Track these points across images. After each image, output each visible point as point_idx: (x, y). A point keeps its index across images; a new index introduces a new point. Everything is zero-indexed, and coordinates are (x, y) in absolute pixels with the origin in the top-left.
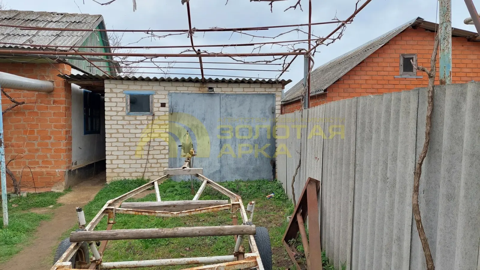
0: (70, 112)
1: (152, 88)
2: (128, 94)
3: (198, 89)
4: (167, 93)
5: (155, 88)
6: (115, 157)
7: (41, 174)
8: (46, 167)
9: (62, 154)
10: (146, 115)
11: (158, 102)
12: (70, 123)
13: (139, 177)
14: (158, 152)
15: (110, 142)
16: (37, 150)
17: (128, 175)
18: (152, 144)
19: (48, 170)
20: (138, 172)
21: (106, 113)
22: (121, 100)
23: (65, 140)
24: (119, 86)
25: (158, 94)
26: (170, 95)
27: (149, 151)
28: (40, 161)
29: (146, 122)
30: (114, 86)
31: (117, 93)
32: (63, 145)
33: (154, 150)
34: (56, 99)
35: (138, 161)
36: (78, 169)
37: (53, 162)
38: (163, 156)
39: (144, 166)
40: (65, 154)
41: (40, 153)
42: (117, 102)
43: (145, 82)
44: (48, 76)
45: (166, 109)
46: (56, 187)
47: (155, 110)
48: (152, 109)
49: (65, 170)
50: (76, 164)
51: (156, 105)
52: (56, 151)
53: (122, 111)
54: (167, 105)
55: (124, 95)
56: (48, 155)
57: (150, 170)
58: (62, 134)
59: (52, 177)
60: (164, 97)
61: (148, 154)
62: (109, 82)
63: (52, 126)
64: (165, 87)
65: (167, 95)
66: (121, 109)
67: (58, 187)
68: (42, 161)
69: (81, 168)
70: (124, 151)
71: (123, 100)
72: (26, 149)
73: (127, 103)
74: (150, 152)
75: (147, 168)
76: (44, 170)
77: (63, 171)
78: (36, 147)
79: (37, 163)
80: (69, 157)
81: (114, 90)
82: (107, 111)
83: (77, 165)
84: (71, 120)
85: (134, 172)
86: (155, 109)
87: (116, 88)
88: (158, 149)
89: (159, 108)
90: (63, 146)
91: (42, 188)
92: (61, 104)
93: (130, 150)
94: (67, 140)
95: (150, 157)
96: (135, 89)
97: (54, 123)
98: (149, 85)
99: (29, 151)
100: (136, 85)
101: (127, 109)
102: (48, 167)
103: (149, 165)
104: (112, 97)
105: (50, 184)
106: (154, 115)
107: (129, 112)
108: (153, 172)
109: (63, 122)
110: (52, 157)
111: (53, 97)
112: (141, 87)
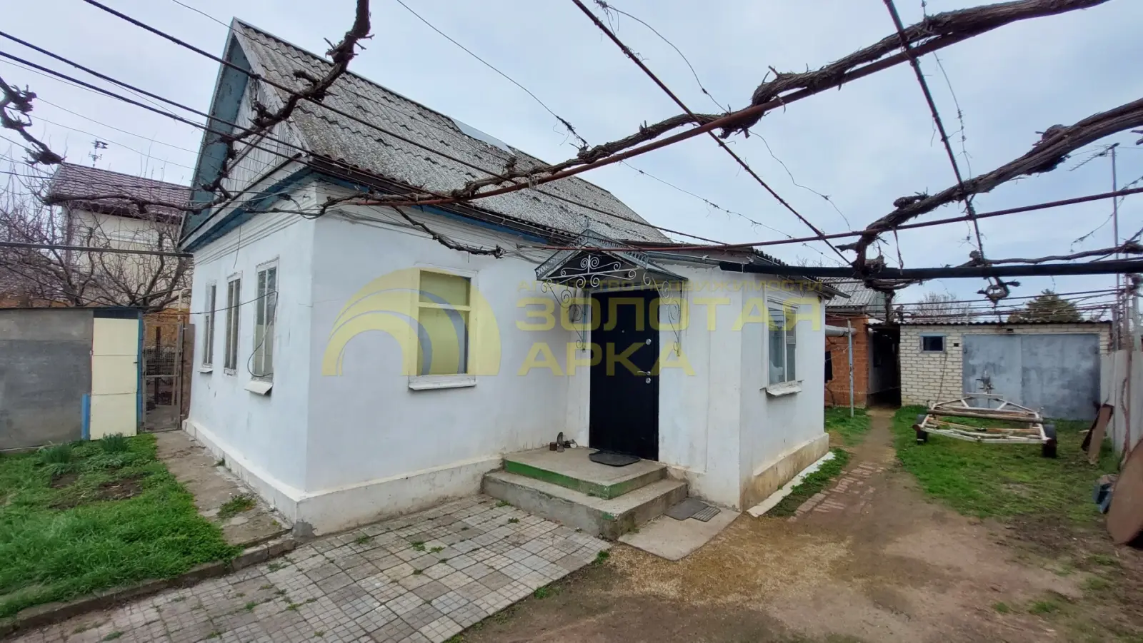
0: (868, 350)
1: (946, 331)
2: (922, 336)
3: (994, 331)
4: (960, 334)
5: (948, 331)
9: (864, 381)
10: (939, 353)
11: (951, 343)
14: (951, 385)
15: (905, 374)
18: (945, 378)
20: (932, 400)
21: (901, 351)
22: (915, 341)
23: (865, 371)
25: (951, 336)
26: (964, 336)
29: (939, 359)
30: (909, 330)
31: (911, 336)
34: (857, 340)
35: (931, 391)
38: (957, 389)
39: (937, 395)
42: (911, 343)
43: (938, 326)
44: (853, 325)
45: (960, 348)
46: (858, 405)
47: (948, 350)
48: (945, 348)
49: (866, 395)
51: (948, 345)
53: (917, 349)
54: (960, 345)
55: (918, 337)
60: (957, 338)
61: (941, 386)
62: (904, 327)
64: (958, 329)
65: (960, 336)
66: (915, 348)
67: (861, 405)
69: (873, 394)
70: (918, 382)
71: (917, 341)
73: (920, 343)
75: (940, 397)
77: (864, 395)
80: (867, 384)
81: (909, 333)
82: (902, 349)
85: (927, 400)
86: (948, 348)
87: (911, 332)
89: (952, 347)
90: (865, 375)
92: (864, 344)
93: (923, 382)
95: (943, 388)
96: (929, 332)
97: (857, 358)
98: (943, 329)
100: (930, 329)
101: (921, 348)
103: (941, 395)
104: (907, 339)
106: (946, 353)
107: (923, 351)
108: (946, 402)
109: (863, 357)
112: (934, 331)
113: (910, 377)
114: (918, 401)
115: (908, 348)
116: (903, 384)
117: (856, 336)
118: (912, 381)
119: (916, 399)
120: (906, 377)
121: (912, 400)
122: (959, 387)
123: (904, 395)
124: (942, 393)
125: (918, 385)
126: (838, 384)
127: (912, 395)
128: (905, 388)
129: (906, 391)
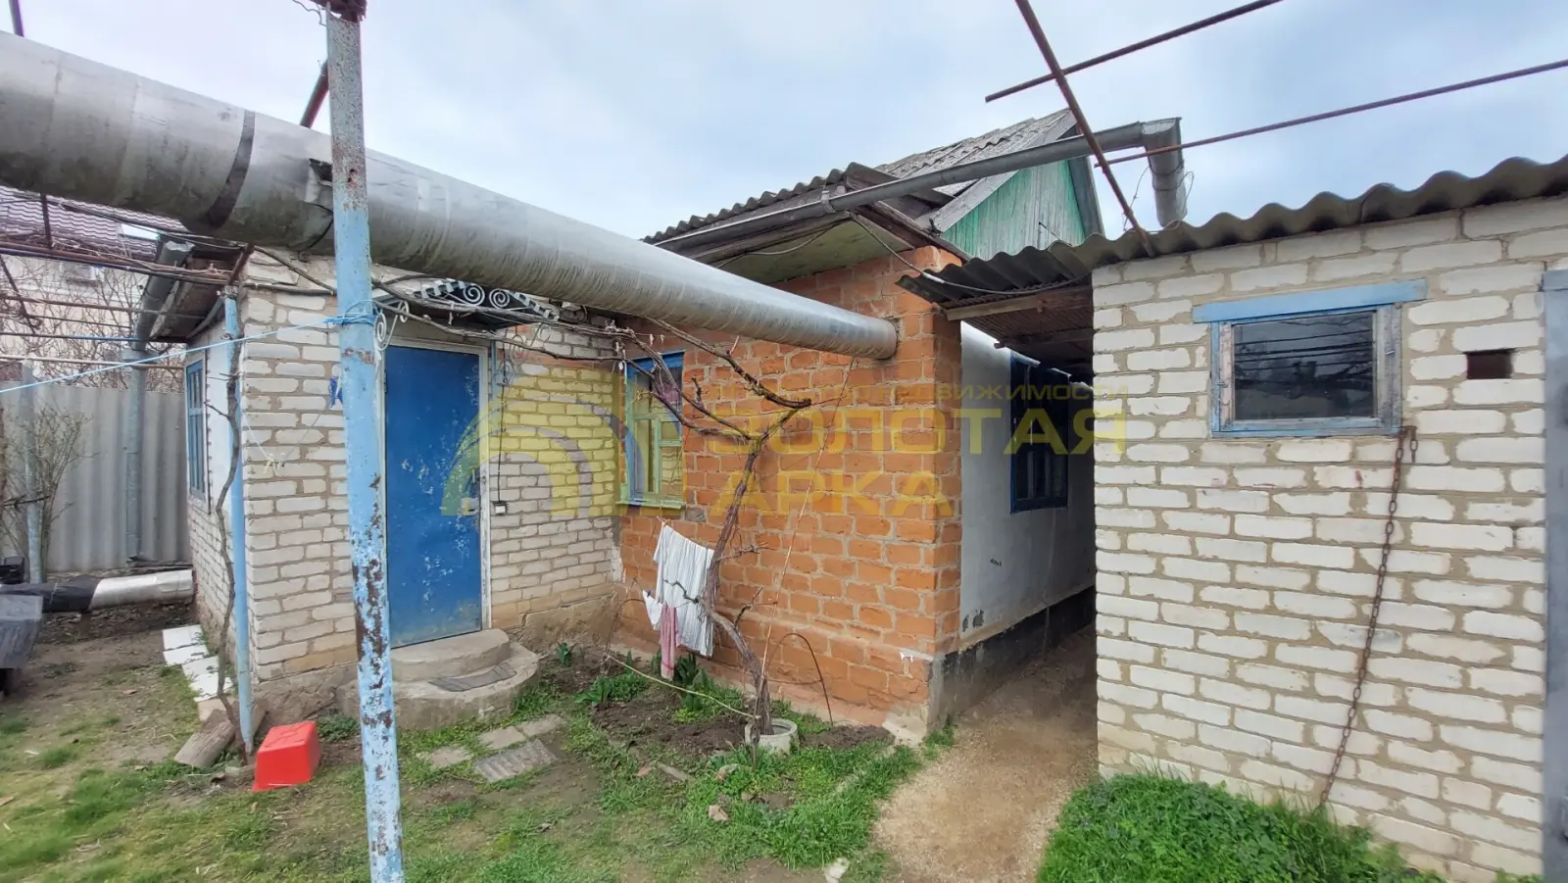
1: (1397, 263)
2: (1225, 322)
5: (1421, 260)
6: (1146, 654)
7: (854, 653)
8: (872, 631)
9: (921, 592)
10: (1343, 434)
11: (1446, 347)
13: (1288, 796)
14: (1448, 676)
15: (1119, 573)
16: (848, 568)
17: (1218, 761)
18: (1388, 615)
19: (878, 644)
20: (1287, 765)
22: (1181, 357)
23: (934, 542)
24: (1168, 288)
25: (1443, 296)
26: (1556, 287)
27: (1365, 655)
29: (1346, 478)
31: (1155, 326)
32: (924, 560)
33: (1408, 653)
34: (904, 383)
35: (1285, 704)
36: (987, 643)
37: (894, 619)
38: (1489, 711)
39: (1328, 737)
40: (930, 593)
41: (854, 580)
42: (1155, 373)
43: (1344, 235)
44: (880, 304)
45: (1520, 389)
47: (1414, 404)
48: (1397, 396)
49: (930, 659)
50: (978, 621)
52: (905, 578)
53: (1189, 414)
54: (1523, 364)
55: (1198, 332)
56: (879, 589)
57: (1370, 771)
59: (887, 674)
60: (1496, 307)
62: (1116, 278)
64: (1504, 240)
65: (1524, 291)
66: (1183, 404)
68: (862, 609)
70: (1198, 631)
74: (1375, 666)
75: (1355, 757)
76: (864, 641)
77: (925, 661)
78: (845, 556)
79: (847, 611)
80: (949, 602)
83: (984, 625)
85: (1258, 758)
87: (1154, 300)
88: (1445, 654)
89: (1449, 384)
91: (858, 705)
93: (1231, 631)
94: (939, 539)
95: (1373, 694)
96: (1272, 289)
98: (1375, 251)
100: (1276, 263)
102: (877, 633)
103: (1364, 743)
104: (1131, 350)
105: (879, 699)
106: (1407, 433)
107: (1228, 421)
108: (1395, 794)
111: (895, 377)
112: (1311, 272)
113: (1150, 598)
114: (1194, 753)
115: (1135, 412)
116: (1108, 634)
117: (894, 362)
118: (1160, 620)
119: (1187, 742)
120: (1126, 594)
121: (1162, 740)
122: (1509, 702)
123: (1112, 702)
124: (1364, 727)
125: (1195, 649)
126: (827, 598)
127: (1159, 709)
128: (1119, 661)
129: (1126, 680)
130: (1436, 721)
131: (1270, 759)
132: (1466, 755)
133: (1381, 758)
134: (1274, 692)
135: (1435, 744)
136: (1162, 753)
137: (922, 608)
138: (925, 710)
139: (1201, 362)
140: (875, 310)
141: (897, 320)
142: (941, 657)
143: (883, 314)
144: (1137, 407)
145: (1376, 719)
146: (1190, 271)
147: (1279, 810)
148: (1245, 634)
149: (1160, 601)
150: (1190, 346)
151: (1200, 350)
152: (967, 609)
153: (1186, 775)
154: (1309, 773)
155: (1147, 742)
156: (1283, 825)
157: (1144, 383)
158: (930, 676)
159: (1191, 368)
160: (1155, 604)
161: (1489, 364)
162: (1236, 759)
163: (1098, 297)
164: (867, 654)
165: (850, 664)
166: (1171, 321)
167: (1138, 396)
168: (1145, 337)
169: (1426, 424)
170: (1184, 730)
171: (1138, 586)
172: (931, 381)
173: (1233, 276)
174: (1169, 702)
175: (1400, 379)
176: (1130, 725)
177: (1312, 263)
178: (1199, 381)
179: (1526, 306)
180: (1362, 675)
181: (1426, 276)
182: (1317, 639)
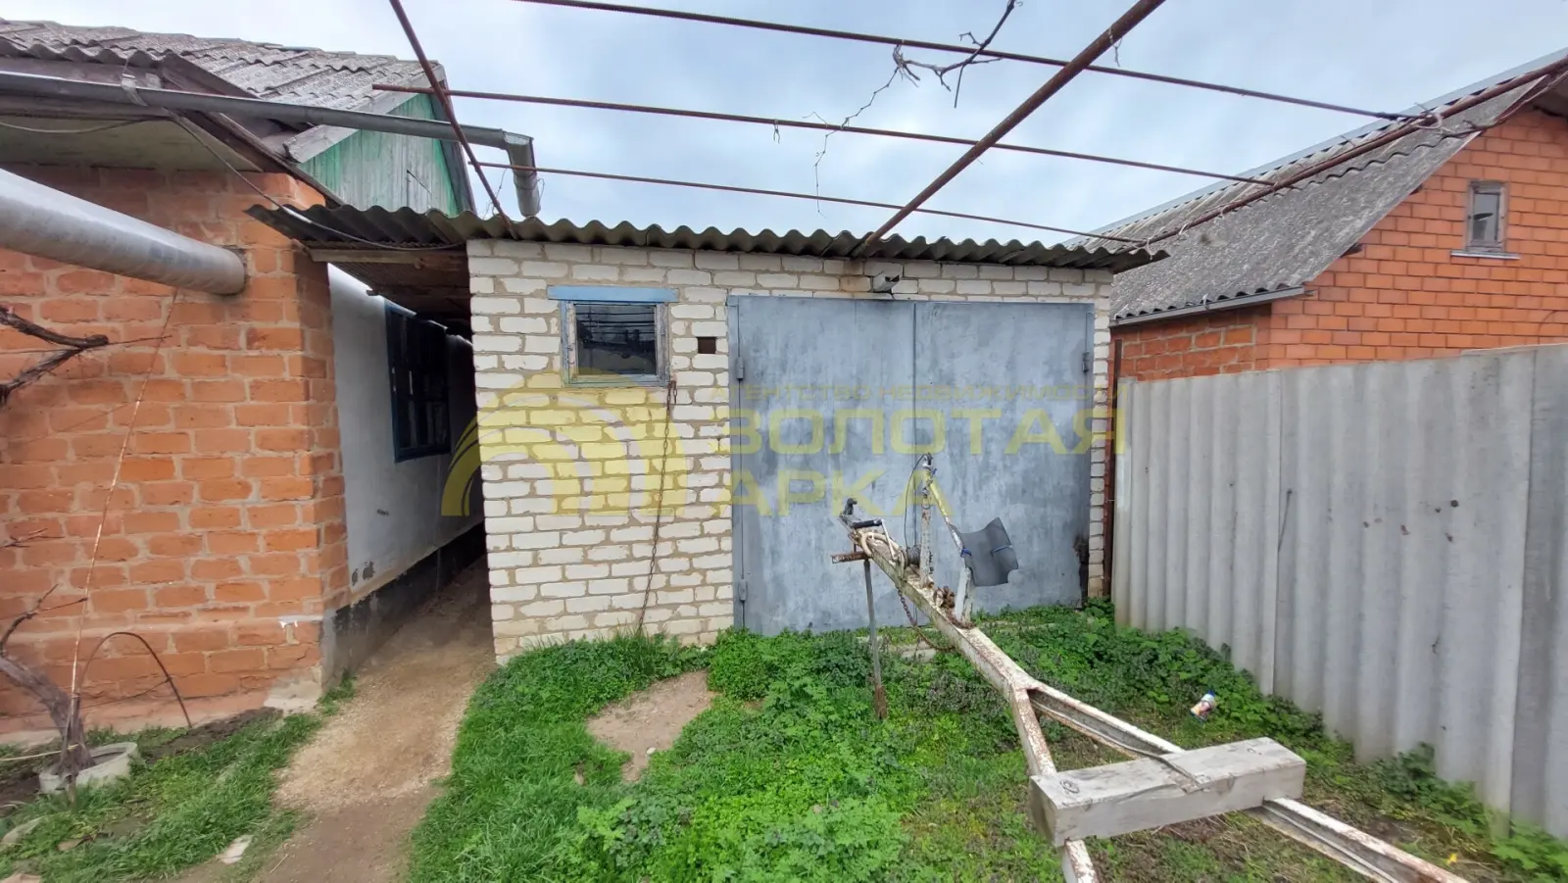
0: (328, 379)
1: (665, 276)
2: (570, 301)
3: (834, 284)
5: (676, 277)
6: (527, 558)
7: (217, 639)
8: (236, 609)
9: (300, 552)
10: (643, 385)
11: (688, 334)
12: (331, 424)
13: (622, 630)
14: (693, 529)
15: (503, 499)
16: (191, 543)
17: (580, 622)
19: (249, 620)
20: (621, 609)
21: (480, 380)
22: (540, 325)
23: (313, 497)
24: (529, 268)
25: (687, 301)
26: (732, 304)
27: (657, 526)
28: (210, 588)
30: (509, 266)
31: (521, 297)
32: (302, 515)
33: (678, 520)
34: (258, 325)
35: (617, 569)
36: (381, 592)
37: (266, 588)
38: (710, 544)
39: (641, 584)
40: (313, 552)
41: (205, 555)
42: (521, 335)
43: (637, 252)
44: (217, 228)
45: (719, 360)
46: (285, 691)
47: (675, 367)
48: (666, 361)
49: (319, 618)
50: (368, 573)
51: (678, 345)
52: (276, 541)
53: (548, 369)
54: (721, 345)
55: (552, 306)
56: (243, 562)
57: (665, 598)
58: (297, 473)
59: (264, 648)
60: (707, 312)
62: (488, 252)
63: (252, 438)
64: (712, 272)
65: (720, 304)
66: (542, 362)
67: (293, 687)
68: (218, 587)
69: (391, 586)
70: (562, 532)
71: (548, 324)
72: (139, 540)
73: (564, 339)
74: (663, 532)
75: (655, 591)
76: (226, 623)
77: (313, 624)
78: (186, 529)
79: (197, 595)
80: (336, 559)
81: (511, 285)
82: (486, 371)
83: (375, 576)
84: (336, 411)
85: (604, 611)
86: (678, 362)
87: (518, 275)
88: (692, 517)
89: (690, 356)
90: (305, 520)
91: (224, 695)
92: (285, 345)
93: (583, 528)
94: (319, 494)
95: (664, 549)
96: (599, 282)
97: (257, 428)
98: (654, 267)
99: (156, 548)
100: (600, 263)
101: (565, 362)
102: (245, 609)
103: (659, 581)
104: (503, 315)
105: (256, 679)
106: (672, 386)
107: (575, 376)
108: (674, 606)
109: (295, 421)
110: (259, 566)
111: (245, 317)
112: (621, 273)
113: (526, 514)
114: (566, 622)
115: (508, 366)
116: (497, 550)
117: (241, 299)
118: (536, 530)
119: (559, 616)
120: (509, 514)
121: (541, 620)
122: (719, 537)
123: (503, 603)
124: (659, 572)
125: (561, 546)
126: (160, 586)
127: (539, 598)
128: (506, 569)
129: (513, 583)
130: (691, 557)
131: (611, 609)
132: (703, 572)
133: (668, 588)
134: (610, 563)
135: (691, 570)
136: (543, 630)
137: (303, 568)
138: (318, 671)
139: (554, 330)
140: (209, 234)
141: (242, 251)
142: (332, 613)
143: (221, 241)
144: (511, 362)
145: (665, 565)
146: (544, 259)
147: (619, 640)
148: (592, 528)
149: (534, 515)
150: (547, 317)
151: (554, 321)
152: (356, 562)
153: (560, 639)
154: (632, 610)
155: (532, 625)
156: (621, 648)
157: (514, 344)
158: (321, 636)
159: (547, 334)
160: (531, 518)
161: (707, 345)
162: (590, 616)
163: (473, 266)
164: (233, 636)
165: (207, 653)
166: (531, 295)
167: (509, 354)
168: (512, 305)
169: (682, 379)
170: (555, 607)
171: (518, 507)
172: (297, 325)
173: (575, 267)
174: (545, 591)
175: (667, 349)
176: (519, 617)
177: (622, 267)
178: (553, 345)
179: (721, 312)
180: (656, 539)
181: (680, 287)
182: (633, 522)
